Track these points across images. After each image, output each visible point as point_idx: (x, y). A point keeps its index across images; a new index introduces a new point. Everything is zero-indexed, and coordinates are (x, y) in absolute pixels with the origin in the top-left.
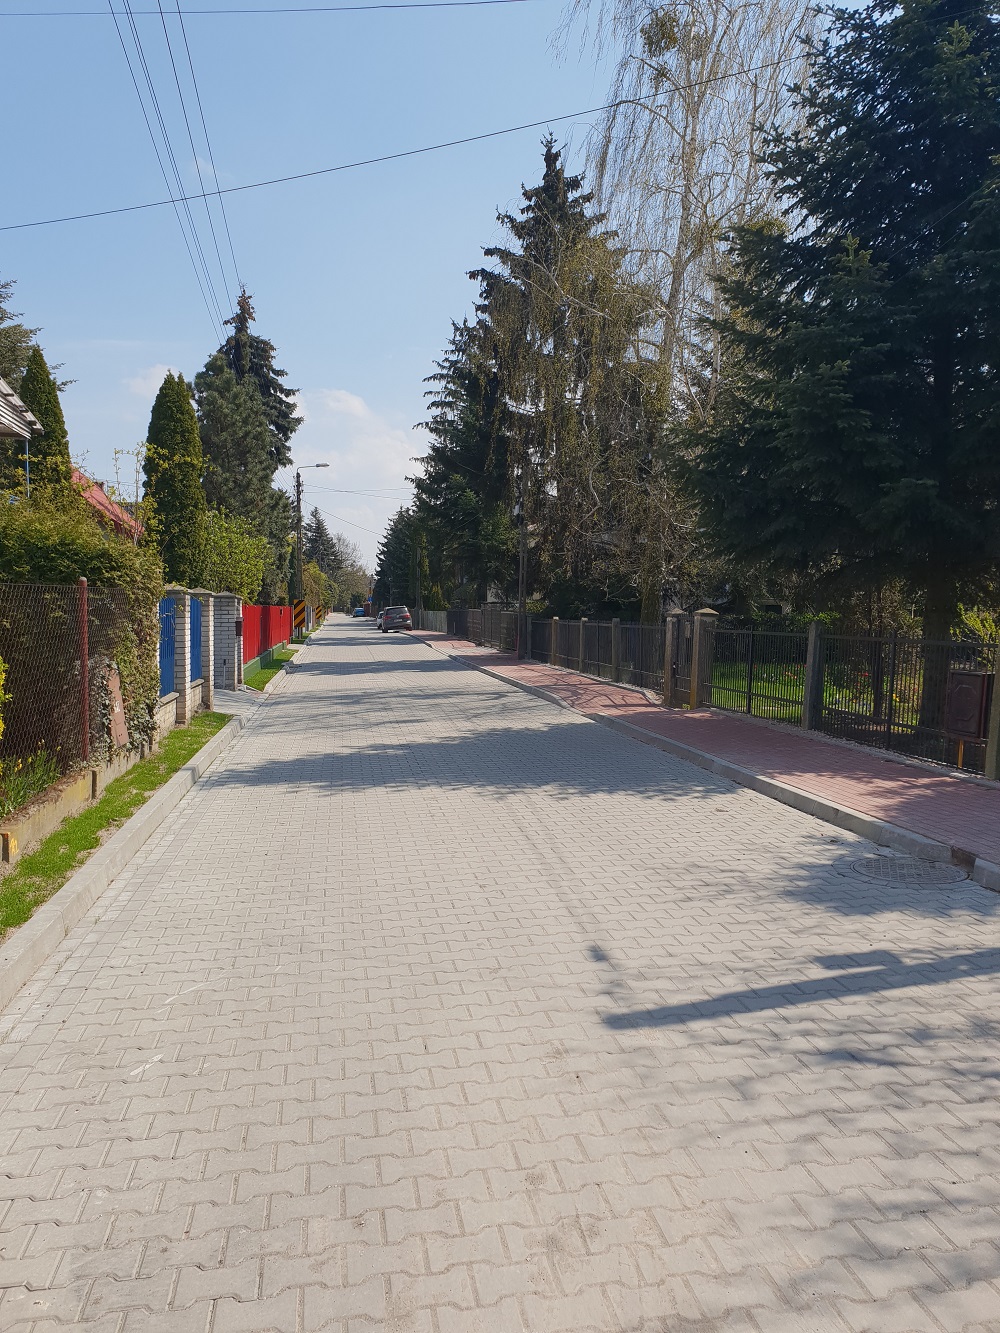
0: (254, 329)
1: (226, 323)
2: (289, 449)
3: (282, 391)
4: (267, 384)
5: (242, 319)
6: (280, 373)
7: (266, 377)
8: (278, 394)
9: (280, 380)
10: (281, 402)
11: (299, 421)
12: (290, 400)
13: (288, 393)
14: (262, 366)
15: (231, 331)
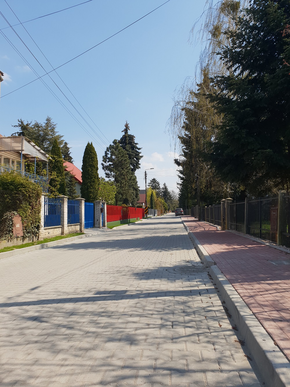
0: (130, 132)
1: (122, 131)
2: (140, 164)
3: (138, 148)
4: (133, 146)
5: (126, 131)
6: (137, 144)
7: (133, 145)
8: (137, 149)
9: (137, 146)
10: (137, 152)
11: (142, 157)
12: (139, 151)
13: (139, 149)
14: (132, 142)
15: (123, 133)
